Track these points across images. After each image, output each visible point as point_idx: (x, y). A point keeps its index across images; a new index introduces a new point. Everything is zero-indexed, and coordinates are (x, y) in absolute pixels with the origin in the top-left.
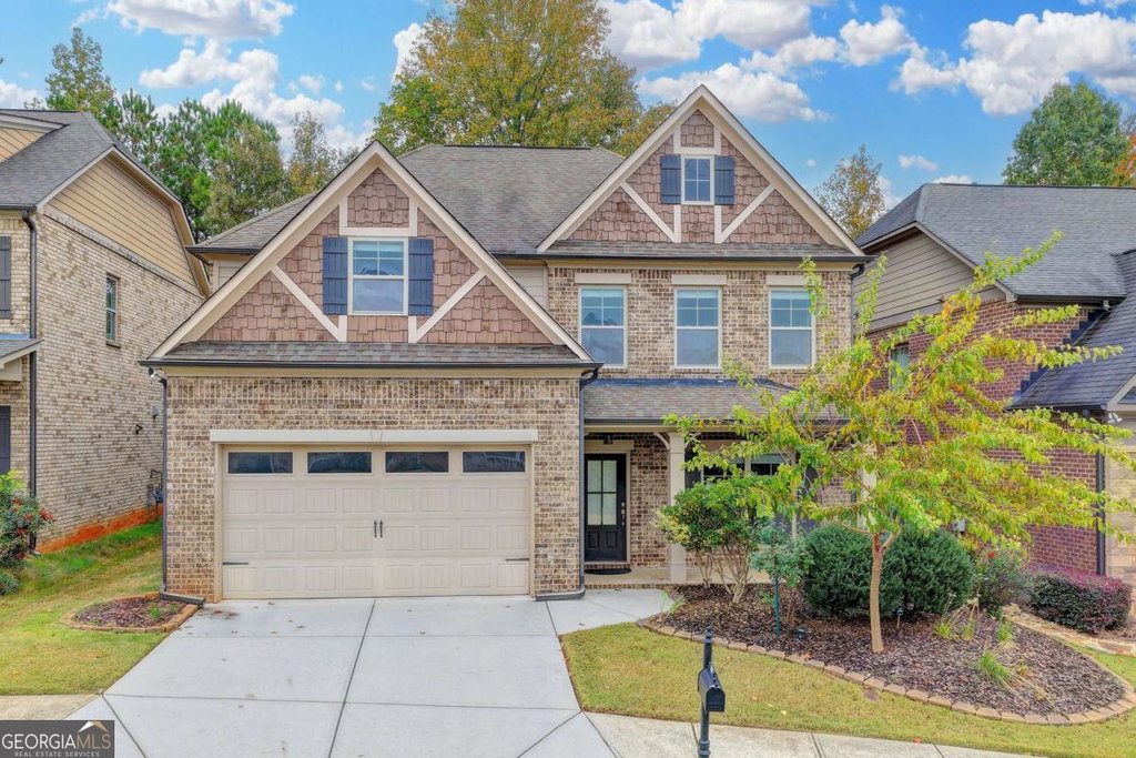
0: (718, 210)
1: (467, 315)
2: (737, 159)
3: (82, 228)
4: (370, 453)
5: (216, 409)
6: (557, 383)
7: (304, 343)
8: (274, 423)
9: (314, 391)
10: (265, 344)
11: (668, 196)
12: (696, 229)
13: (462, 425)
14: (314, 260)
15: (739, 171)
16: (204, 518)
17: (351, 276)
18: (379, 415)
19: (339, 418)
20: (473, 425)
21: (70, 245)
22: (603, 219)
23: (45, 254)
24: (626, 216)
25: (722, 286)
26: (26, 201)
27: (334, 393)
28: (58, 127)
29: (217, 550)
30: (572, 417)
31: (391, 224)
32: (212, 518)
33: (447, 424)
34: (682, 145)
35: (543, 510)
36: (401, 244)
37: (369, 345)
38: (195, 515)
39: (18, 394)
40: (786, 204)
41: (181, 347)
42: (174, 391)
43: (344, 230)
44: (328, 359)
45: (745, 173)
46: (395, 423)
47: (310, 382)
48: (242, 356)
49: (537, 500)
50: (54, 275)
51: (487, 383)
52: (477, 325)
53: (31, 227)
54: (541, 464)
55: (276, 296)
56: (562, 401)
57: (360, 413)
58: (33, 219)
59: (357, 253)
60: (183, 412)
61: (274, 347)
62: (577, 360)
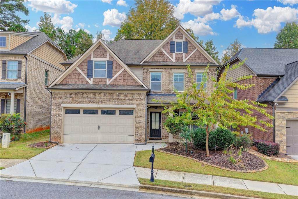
0: (184, 54)
1: (120, 78)
2: (188, 42)
3: (39, 59)
4: (98, 110)
5: (62, 99)
6: (141, 94)
7: (83, 85)
8: (75, 103)
9: (85, 95)
10: (74, 84)
11: (172, 51)
12: (178, 59)
13: (118, 104)
14: (85, 66)
15: (189, 45)
16: (59, 124)
17: (94, 69)
18: (99, 101)
19: (90, 102)
20: (121, 104)
21: (36, 63)
22: (156, 56)
23: (29, 64)
24: (162, 56)
25: (185, 72)
26: (25, 52)
27: (89, 96)
28: (36, 36)
29: (62, 132)
30: (144, 102)
31: (103, 57)
32: (61, 124)
33: (115, 103)
34: (175, 39)
35: (137, 124)
36: (105, 62)
37: (97, 85)
38: (57, 123)
39: (22, 96)
40: (200, 53)
41: (55, 85)
42: (53, 95)
43: (92, 59)
44: (88, 88)
45: (191, 45)
46: (103, 103)
47: (84, 93)
48: (68, 87)
49: (136, 121)
50: (32, 69)
51: (124, 94)
52: (122, 81)
53: (26, 59)
54: (137, 113)
55: (77, 74)
56: (142, 98)
57: (95, 101)
58: (27, 57)
59: (95, 64)
60: (55, 100)
61: (76, 85)
62: (145, 89)
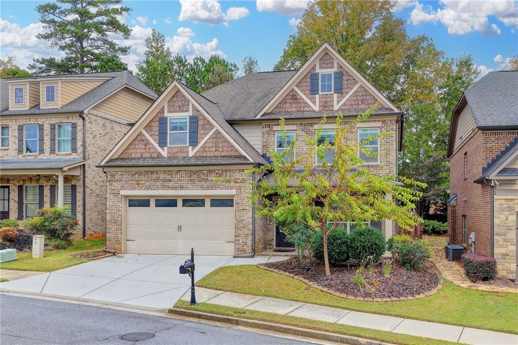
0: (335, 95)
1: (210, 145)
4: (177, 199)
5: (122, 183)
6: (243, 171)
7: (152, 158)
8: (142, 188)
9: (155, 176)
10: (139, 159)
11: (314, 91)
12: (325, 104)
13: (207, 188)
14: (156, 125)
16: (119, 223)
17: (169, 132)
18: (177, 185)
19: (164, 186)
20: (212, 188)
22: (286, 103)
24: (295, 101)
27: (162, 176)
29: (123, 235)
30: (249, 185)
31: (182, 111)
32: (121, 223)
33: (202, 188)
34: (320, 68)
35: (238, 222)
36: (186, 118)
37: (175, 158)
38: (115, 222)
39: (79, 180)
41: (111, 160)
42: (109, 176)
43: (166, 114)
44: (158, 163)
46: (183, 188)
47: (153, 172)
48: (130, 163)
49: (236, 218)
51: (216, 172)
52: (214, 149)
53: (83, 119)
54: (238, 204)
55: (143, 140)
56: (245, 178)
57: (171, 184)
59: (170, 123)
60: (112, 184)
61: (142, 160)
62: (249, 162)
